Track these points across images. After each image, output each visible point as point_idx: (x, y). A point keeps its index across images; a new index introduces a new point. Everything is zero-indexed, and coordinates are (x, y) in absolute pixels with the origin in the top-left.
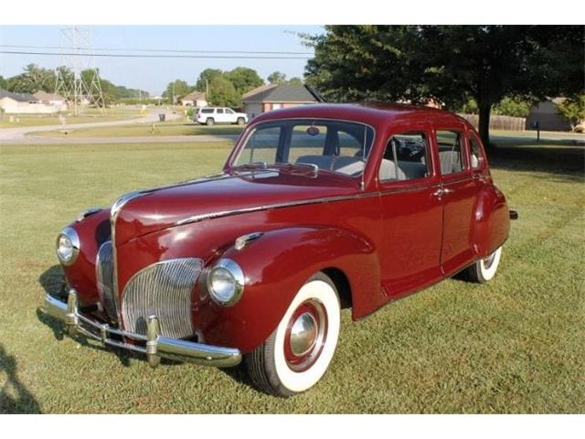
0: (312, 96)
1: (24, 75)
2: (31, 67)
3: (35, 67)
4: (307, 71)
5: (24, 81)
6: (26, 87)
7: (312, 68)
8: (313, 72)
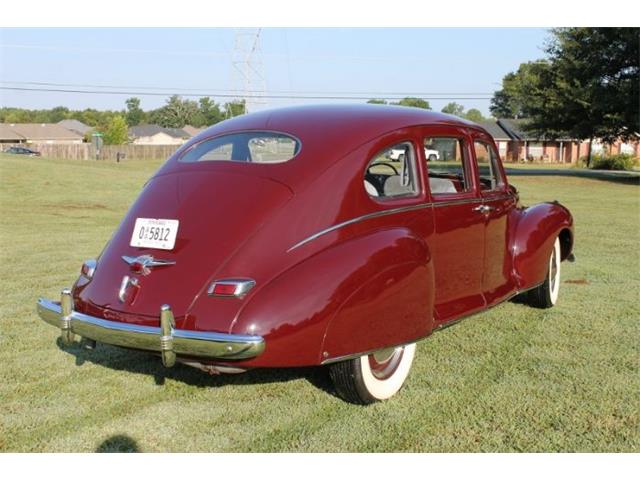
0: (503, 132)
1: (166, 108)
2: (174, 100)
3: (178, 99)
4: (494, 105)
5: (166, 115)
6: (168, 121)
7: (500, 101)
8: (500, 106)
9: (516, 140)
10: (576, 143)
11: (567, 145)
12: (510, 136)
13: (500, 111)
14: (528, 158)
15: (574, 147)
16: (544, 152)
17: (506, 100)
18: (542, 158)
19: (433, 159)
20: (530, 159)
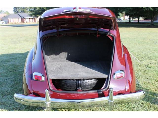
0: (19, 16)
8: (16, 10)
9: (23, 18)
10: (37, 18)
11: (34, 18)
12: (21, 17)
13: (16, 11)
14: (26, 22)
15: (36, 19)
16: (30, 20)
17: (17, 9)
18: (29, 22)
19: (3, 23)
20: (27, 22)
